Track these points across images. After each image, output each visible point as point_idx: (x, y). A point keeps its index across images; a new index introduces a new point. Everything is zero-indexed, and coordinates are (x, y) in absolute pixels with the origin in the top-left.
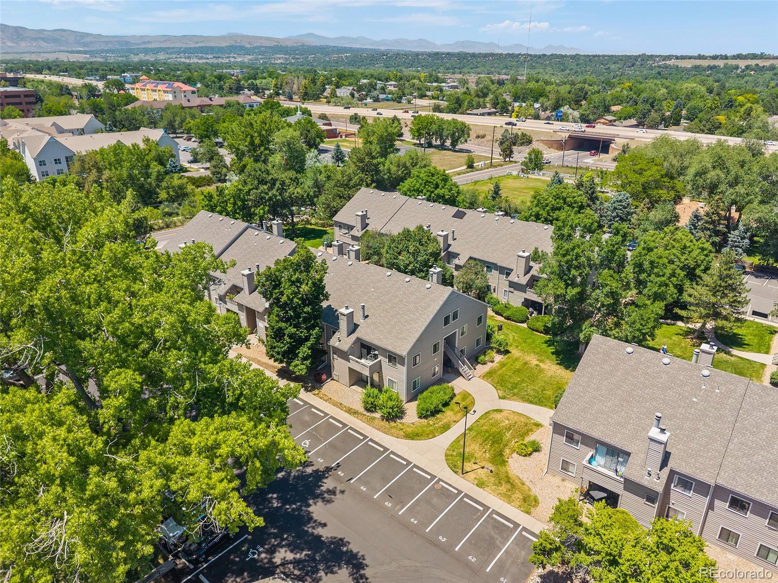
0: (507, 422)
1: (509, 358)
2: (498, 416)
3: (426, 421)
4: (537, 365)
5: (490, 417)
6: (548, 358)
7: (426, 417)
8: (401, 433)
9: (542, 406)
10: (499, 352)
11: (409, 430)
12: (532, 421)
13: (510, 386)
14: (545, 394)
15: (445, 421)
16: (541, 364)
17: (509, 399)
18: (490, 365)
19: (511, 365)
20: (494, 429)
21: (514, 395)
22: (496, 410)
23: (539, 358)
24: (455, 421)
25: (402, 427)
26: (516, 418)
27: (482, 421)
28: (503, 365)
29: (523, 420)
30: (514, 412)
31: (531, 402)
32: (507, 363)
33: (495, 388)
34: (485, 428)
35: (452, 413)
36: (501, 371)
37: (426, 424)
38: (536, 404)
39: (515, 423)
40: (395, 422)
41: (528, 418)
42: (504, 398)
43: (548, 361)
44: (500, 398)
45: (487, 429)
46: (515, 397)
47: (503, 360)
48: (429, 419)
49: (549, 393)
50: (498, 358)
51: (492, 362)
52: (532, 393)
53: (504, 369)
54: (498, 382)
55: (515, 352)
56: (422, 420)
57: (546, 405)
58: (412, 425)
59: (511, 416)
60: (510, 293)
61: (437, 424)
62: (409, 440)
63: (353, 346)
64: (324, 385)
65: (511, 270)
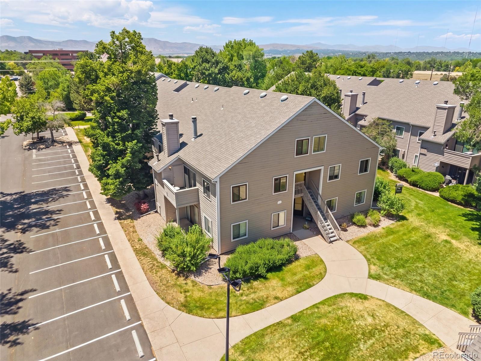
0: (370, 320)
1: (402, 225)
2: (357, 306)
4: (446, 241)
5: (342, 304)
6: (466, 234)
8: (181, 297)
9: (446, 305)
10: (389, 216)
12: (421, 331)
13: (393, 262)
14: (454, 286)
15: (261, 294)
16: (453, 241)
17: (386, 281)
18: (370, 229)
19: (404, 234)
20: (341, 329)
21: (397, 276)
22: (356, 295)
23: (453, 233)
24: (276, 298)
26: (390, 316)
27: (325, 309)
28: (390, 232)
29: (403, 324)
30: (388, 305)
31: (426, 295)
32: (398, 231)
33: (368, 260)
34: (324, 321)
35: (280, 283)
36: (384, 240)
38: (434, 299)
39: (386, 326)
40: (187, 278)
41: (415, 322)
42: (377, 278)
43: (465, 239)
44: (370, 276)
45: (326, 325)
46: (398, 281)
47: (392, 227)
49: (462, 286)
50: (386, 223)
51: (376, 226)
52: (431, 280)
53: (391, 237)
54: (375, 253)
55: (413, 220)
57: (453, 306)
58: (208, 289)
59: (380, 312)
60: (421, 156)
61: (247, 296)
62: (183, 311)
63: (170, 168)
64: (142, 216)
65: (426, 129)
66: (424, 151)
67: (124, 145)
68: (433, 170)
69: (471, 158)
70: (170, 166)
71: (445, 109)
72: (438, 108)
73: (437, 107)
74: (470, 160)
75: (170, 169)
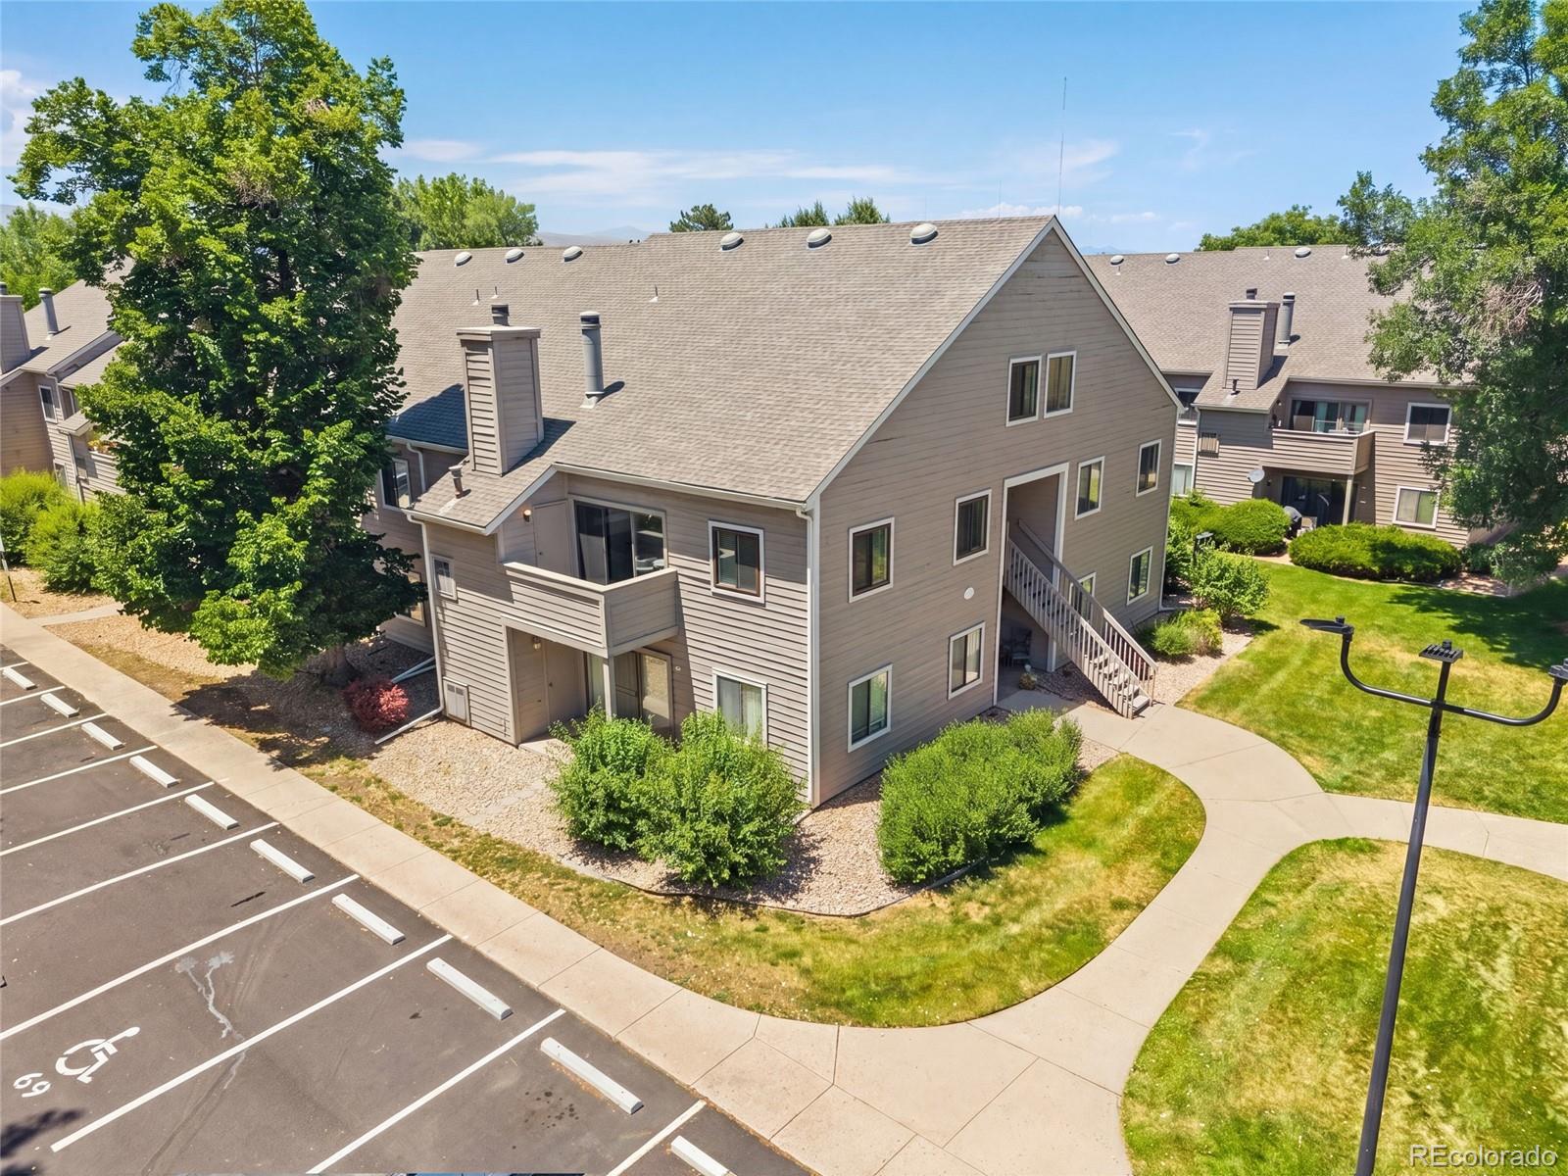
1: (1280, 643)
3: (942, 902)
5: (1328, 878)
7: (940, 880)
8: (788, 977)
11: (839, 959)
13: (1347, 739)
15: (1061, 903)
18: (1205, 664)
19: (1307, 663)
25: (794, 941)
32: (1286, 659)
33: (1280, 744)
34: (1325, 939)
36: (1273, 685)
37: (943, 919)
39: (1496, 909)
40: (749, 911)
42: (1351, 787)
45: (1342, 950)
47: (1258, 649)
48: (962, 890)
51: (1212, 653)
53: (1282, 676)
54: (1281, 723)
55: (1294, 627)
56: (919, 901)
58: (852, 928)
60: (1203, 460)
61: (1015, 920)
62: (841, 1023)
63: (528, 513)
64: (390, 740)
65: (1202, 379)
66: (1212, 444)
67: (295, 441)
68: (1247, 497)
69: (1356, 442)
70: (525, 505)
71: (1256, 311)
72: (1236, 310)
73: (1231, 309)
74: (1354, 448)
75: (526, 518)
